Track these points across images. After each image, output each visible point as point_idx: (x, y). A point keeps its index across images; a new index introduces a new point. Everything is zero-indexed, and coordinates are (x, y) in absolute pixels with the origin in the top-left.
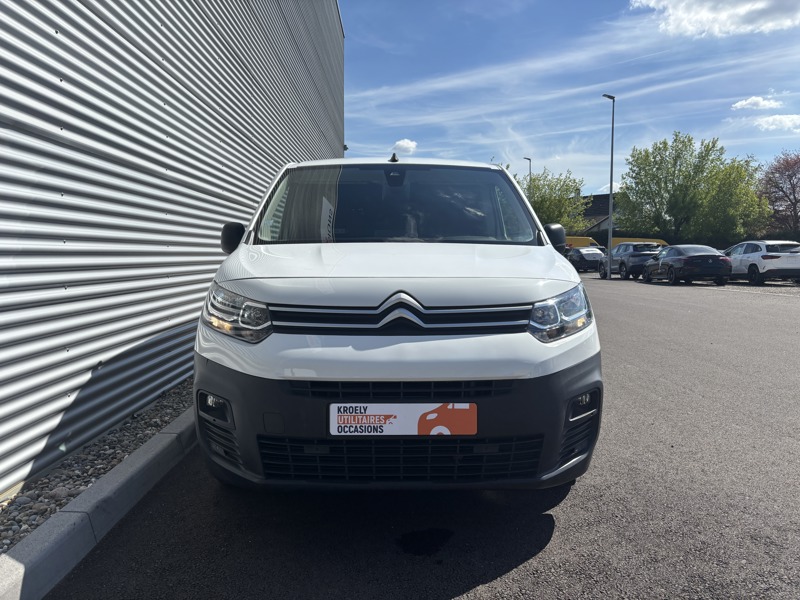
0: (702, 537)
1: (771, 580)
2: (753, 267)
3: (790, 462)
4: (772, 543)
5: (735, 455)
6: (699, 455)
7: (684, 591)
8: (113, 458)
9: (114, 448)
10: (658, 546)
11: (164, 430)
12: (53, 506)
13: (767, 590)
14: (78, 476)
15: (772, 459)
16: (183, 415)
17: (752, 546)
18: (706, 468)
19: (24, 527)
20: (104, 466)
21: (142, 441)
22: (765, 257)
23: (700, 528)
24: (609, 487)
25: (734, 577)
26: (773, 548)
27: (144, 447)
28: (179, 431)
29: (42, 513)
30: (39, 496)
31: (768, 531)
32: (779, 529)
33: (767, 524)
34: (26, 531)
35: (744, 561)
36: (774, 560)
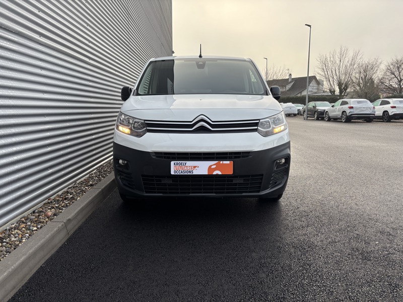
0: (357, 232)
1: (390, 250)
3: (398, 200)
4: (390, 235)
6: (354, 197)
7: (349, 255)
10: (336, 236)
12: (47, 220)
13: (388, 254)
14: (57, 207)
17: (381, 236)
23: (356, 228)
24: (311, 212)
25: (373, 249)
26: (391, 237)
27: (86, 194)
28: (102, 187)
29: (43, 222)
30: (39, 216)
31: (388, 230)
32: (393, 229)
33: (387, 227)
34: (36, 230)
35: (377, 242)
36: (391, 242)
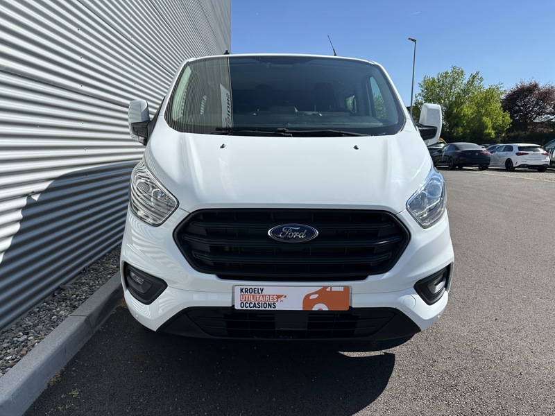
8: (24, 346)
9: (28, 334)
11: (76, 312)
16: (95, 294)
20: (14, 357)
21: (55, 324)
27: (55, 332)
28: (87, 313)
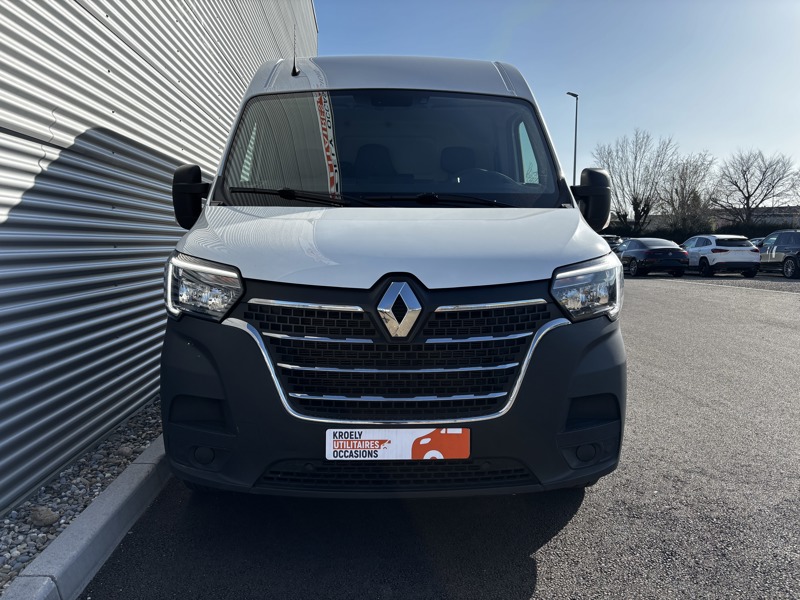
1: (674, 503)
2: (704, 260)
4: (679, 480)
5: (661, 421)
7: (609, 510)
12: (125, 460)
13: (670, 509)
14: (134, 439)
15: (690, 423)
17: (664, 482)
18: (637, 430)
19: (108, 475)
22: (714, 251)
25: (647, 501)
29: (119, 465)
31: (677, 472)
33: (677, 468)
34: (111, 477)
35: (656, 492)
36: (678, 491)
